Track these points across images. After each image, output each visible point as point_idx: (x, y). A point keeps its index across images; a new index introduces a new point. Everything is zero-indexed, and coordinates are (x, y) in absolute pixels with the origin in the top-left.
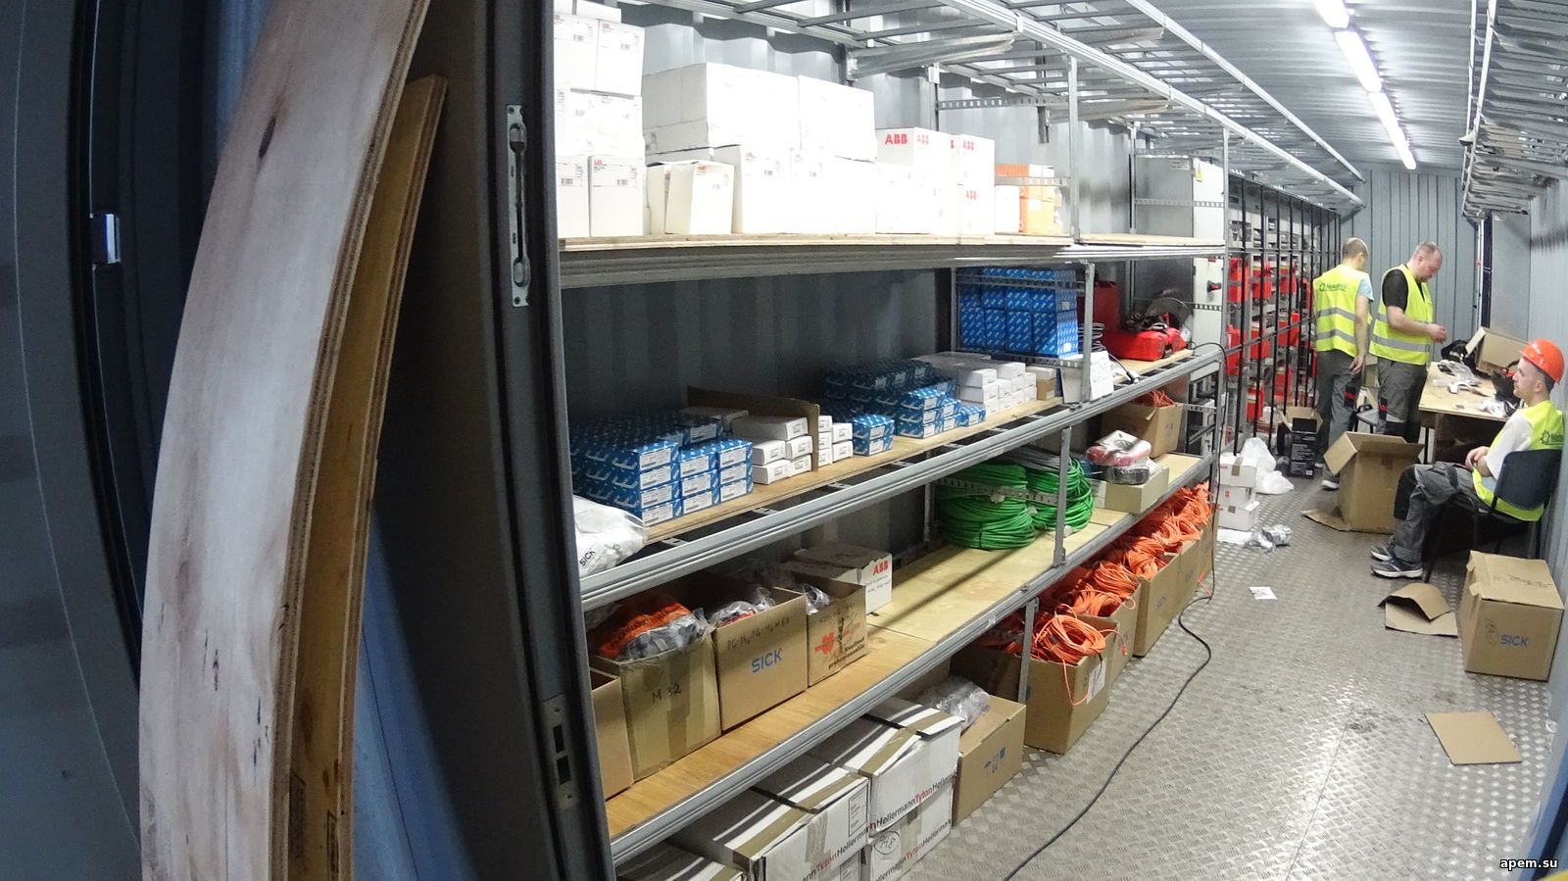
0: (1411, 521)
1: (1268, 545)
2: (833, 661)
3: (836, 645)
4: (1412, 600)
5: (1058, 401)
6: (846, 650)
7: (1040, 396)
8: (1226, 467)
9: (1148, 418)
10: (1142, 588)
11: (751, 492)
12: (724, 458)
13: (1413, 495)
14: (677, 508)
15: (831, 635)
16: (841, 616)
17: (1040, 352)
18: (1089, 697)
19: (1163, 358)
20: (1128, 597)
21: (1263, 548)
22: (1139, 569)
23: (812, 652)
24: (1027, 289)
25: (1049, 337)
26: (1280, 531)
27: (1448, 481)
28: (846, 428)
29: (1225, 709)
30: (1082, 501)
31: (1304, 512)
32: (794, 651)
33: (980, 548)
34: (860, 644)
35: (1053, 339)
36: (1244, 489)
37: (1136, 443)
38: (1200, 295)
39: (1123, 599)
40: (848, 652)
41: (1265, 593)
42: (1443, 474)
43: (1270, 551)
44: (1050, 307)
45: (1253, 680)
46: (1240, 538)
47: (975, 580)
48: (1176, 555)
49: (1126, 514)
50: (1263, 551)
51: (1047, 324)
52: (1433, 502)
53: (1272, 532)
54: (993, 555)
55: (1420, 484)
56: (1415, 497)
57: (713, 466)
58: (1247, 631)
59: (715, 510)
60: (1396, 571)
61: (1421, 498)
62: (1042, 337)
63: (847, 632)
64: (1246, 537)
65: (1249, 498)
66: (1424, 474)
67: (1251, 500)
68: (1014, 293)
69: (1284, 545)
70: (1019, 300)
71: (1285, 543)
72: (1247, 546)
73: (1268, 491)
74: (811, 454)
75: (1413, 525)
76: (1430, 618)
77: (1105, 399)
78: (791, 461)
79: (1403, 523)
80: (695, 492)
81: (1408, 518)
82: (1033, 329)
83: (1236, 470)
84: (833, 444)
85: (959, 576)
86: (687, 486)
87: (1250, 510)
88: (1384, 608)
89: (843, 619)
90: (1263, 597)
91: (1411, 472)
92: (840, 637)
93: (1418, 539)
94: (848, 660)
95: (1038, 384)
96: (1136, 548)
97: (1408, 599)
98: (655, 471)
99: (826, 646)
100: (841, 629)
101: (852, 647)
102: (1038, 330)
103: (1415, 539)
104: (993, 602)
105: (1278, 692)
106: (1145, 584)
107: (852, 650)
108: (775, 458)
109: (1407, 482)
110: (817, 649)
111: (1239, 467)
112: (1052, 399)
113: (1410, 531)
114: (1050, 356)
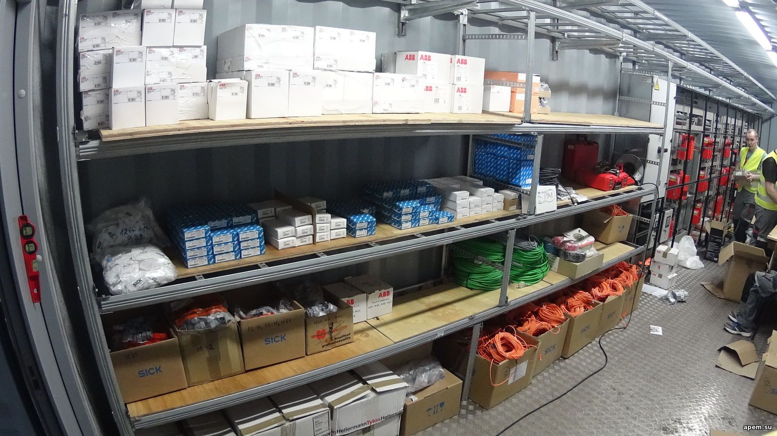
0: (748, 303)
1: (673, 300)
2: (325, 344)
3: (327, 336)
4: (736, 351)
5: (517, 212)
6: (335, 339)
7: (505, 208)
8: (659, 252)
9: (605, 222)
10: (570, 321)
11: (264, 254)
12: (242, 236)
13: (752, 289)
14: (211, 260)
15: (324, 331)
16: (331, 321)
17: (511, 182)
18: (511, 380)
19: (613, 189)
20: (556, 326)
21: (670, 302)
22: (573, 310)
23: (310, 339)
24: (507, 145)
25: (517, 174)
26: (682, 293)
27: (771, 284)
28: (343, 221)
29: (596, 401)
30: (540, 268)
31: (703, 283)
32: (296, 337)
33: (467, 287)
34: (347, 337)
35: (518, 176)
36: (668, 266)
37: (587, 237)
38: (652, 154)
39: (553, 327)
40: (337, 340)
41: (658, 331)
42: (770, 280)
43: (673, 304)
44: (518, 157)
45: (621, 385)
46: (659, 293)
47: (449, 307)
48: (601, 303)
49: (568, 278)
50: (669, 304)
51: (516, 167)
52: (762, 295)
53: (677, 293)
54: (470, 292)
55: (757, 284)
56: (752, 291)
57: (235, 240)
58: (635, 353)
59: (236, 262)
60: (736, 330)
61: (756, 291)
62: (513, 174)
63: (336, 330)
64: (664, 293)
65: (671, 271)
66: (760, 278)
67: (672, 273)
68: (501, 147)
69: (682, 302)
70: (503, 151)
71: (683, 300)
72: (661, 299)
73: (688, 267)
74: (313, 235)
75: (750, 306)
76: (743, 364)
77: (548, 214)
78: (297, 238)
79: (744, 304)
80: (223, 252)
81: (747, 302)
82: (509, 169)
83: (665, 255)
84: (331, 230)
85: (441, 303)
86: (216, 249)
87: (670, 278)
88: (720, 352)
89: (333, 323)
90: (655, 333)
91: (753, 276)
92: (331, 332)
93: (752, 315)
94: (337, 344)
95: (505, 201)
96: (575, 297)
97: (734, 350)
98: (195, 241)
99: (320, 335)
100: (331, 328)
101: (340, 338)
102: (511, 169)
103: (750, 315)
104: (447, 323)
105: (632, 397)
106: (572, 320)
107: (339, 339)
108: (286, 235)
109: (751, 280)
110: (313, 337)
111: (667, 253)
112: (513, 210)
113: (748, 310)
114: (517, 186)
